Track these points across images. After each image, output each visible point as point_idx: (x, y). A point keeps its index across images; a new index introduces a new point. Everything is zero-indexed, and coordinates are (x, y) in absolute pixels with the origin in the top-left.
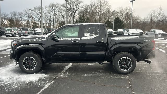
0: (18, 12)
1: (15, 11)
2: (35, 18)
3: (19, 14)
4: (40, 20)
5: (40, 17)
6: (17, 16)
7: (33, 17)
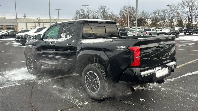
0: (161, 10)
1: (159, 9)
2: (181, 14)
3: (163, 11)
4: (189, 16)
5: (189, 13)
6: (161, 14)
7: (179, 14)
